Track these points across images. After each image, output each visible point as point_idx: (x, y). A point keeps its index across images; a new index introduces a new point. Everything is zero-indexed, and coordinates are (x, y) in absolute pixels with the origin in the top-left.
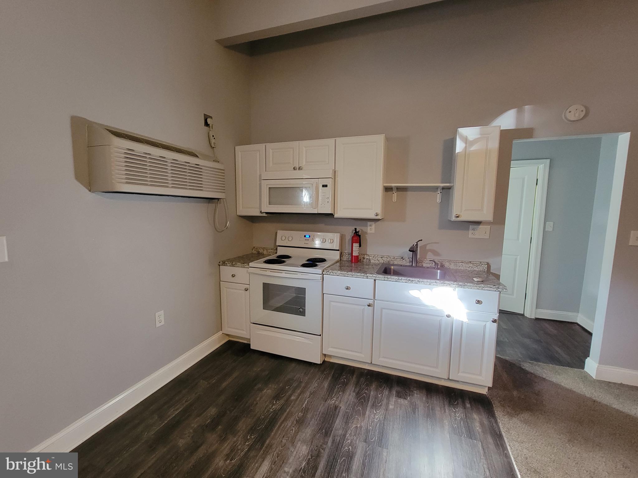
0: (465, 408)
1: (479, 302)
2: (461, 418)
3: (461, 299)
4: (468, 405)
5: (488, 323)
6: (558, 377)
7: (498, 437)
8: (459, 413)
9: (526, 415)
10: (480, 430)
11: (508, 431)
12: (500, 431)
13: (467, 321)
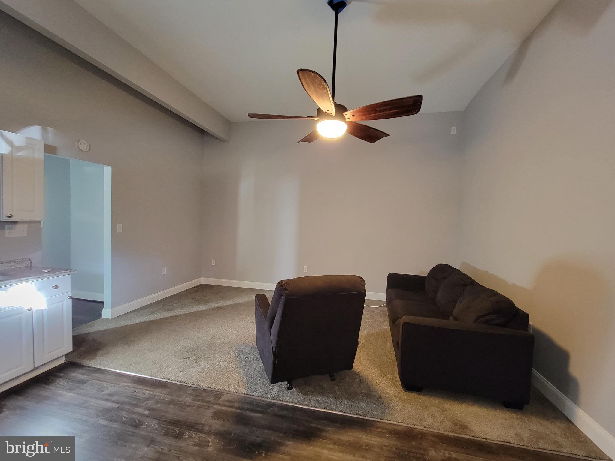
0: (61, 377)
1: (56, 287)
2: (67, 382)
3: (39, 289)
4: (61, 375)
5: (64, 302)
6: (93, 328)
7: (98, 370)
8: (62, 382)
9: (101, 352)
10: (86, 376)
11: (100, 364)
12: (96, 368)
13: (46, 307)
